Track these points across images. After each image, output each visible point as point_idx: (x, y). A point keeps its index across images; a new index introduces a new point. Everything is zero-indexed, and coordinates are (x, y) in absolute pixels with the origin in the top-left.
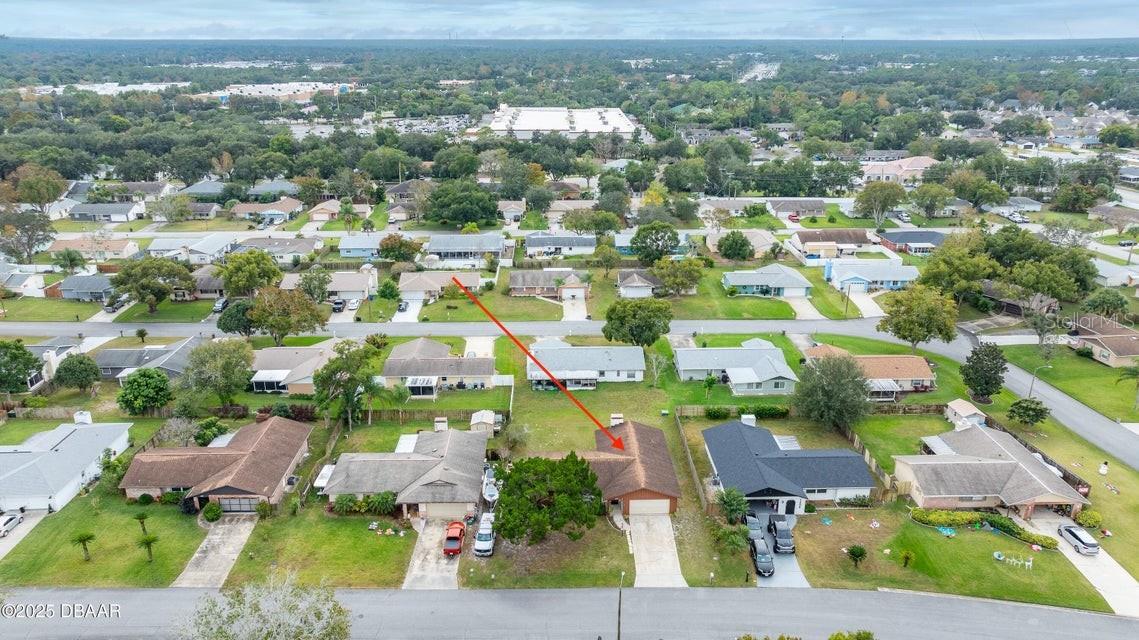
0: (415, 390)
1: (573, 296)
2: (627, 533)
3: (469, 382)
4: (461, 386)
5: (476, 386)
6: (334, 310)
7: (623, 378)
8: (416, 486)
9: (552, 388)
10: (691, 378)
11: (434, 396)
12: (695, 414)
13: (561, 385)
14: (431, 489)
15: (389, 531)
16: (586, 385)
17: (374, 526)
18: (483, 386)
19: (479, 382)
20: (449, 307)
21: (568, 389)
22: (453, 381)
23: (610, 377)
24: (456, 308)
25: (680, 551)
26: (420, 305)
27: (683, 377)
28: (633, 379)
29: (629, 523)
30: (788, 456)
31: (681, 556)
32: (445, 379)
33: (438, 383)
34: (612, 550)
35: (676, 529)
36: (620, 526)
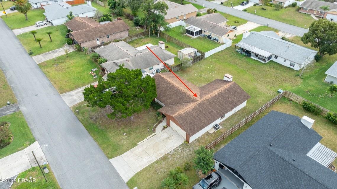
0: (188, 32)
1: (332, 20)
2: (155, 133)
3: (213, 36)
4: (209, 37)
5: (215, 40)
7: (287, 64)
9: (244, 54)
10: (332, 83)
11: (195, 37)
13: (248, 53)
15: (94, 74)
16: (261, 59)
17: (94, 70)
18: (217, 41)
19: (216, 38)
20: (263, 9)
21: (251, 57)
22: (207, 34)
23: (280, 61)
24: (265, 10)
25: (157, 162)
26: (252, 4)
27: (327, 80)
28: (292, 67)
29: (162, 130)
30: (293, 162)
31: (151, 166)
32: (205, 32)
33: (200, 32)
34: (134, 135)
35: (176, 150)
36: (157, 129)
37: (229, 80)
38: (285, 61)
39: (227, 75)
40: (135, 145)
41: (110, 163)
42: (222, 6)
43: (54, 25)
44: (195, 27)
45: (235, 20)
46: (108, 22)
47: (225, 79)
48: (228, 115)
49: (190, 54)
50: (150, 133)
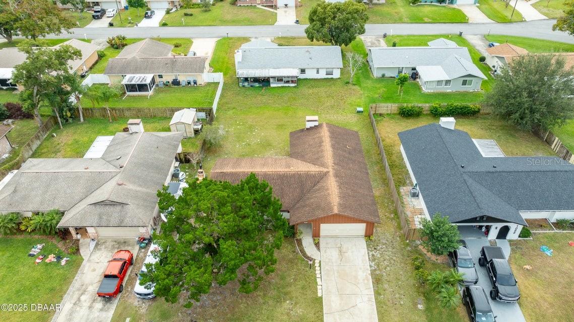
0: (132, 88)
1: (286, 5)
2: (317, 262)
3: (183, 78)
4: (176, 83)
5: (189, 83)
6: (94, 17)
7: (322, 75)
8: (83, 205)
9: (257, 85)
10: (383, 76)
11: (150, 93)
12: (389, 112)
13: (264, 82)
14: (99, 209)
15: (51, 258)
16: (288, 82)
17: (36, 250)
18: (195, 83)
19: (191, 79)
20: (186, 15)
21: (272, 85)
23: (310, 74)
24: (191, 15)
26: (164, 12)
27: (376, 74)
28: (330, 76)
29: (319, 249)
32: (161, 76)
33: (153, 81)
34: (295, 291)
35: (373, 259)
36: (310, 254)
38: (318, 72)
44: (142, 75)
45: (175, 42)
47: (309, 125)
49: (191, 119)
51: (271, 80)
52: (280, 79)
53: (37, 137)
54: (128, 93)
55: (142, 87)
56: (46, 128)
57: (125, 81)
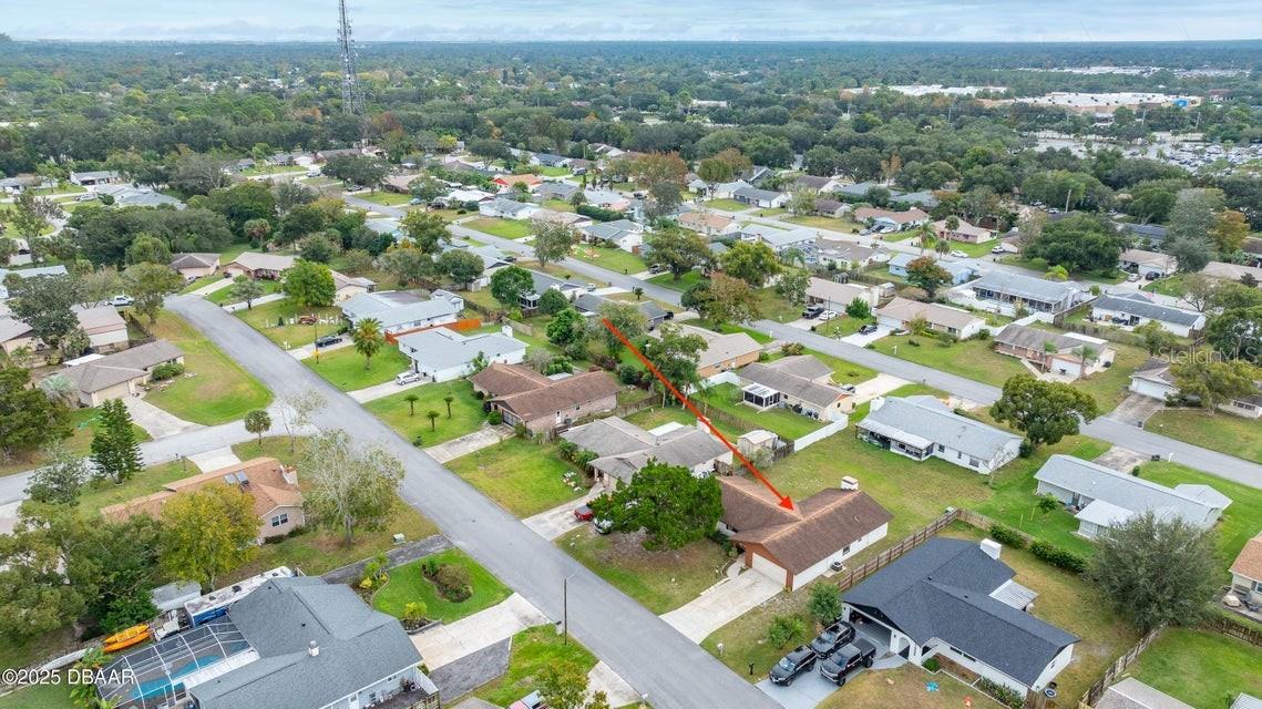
0: (749, 396)
1: (1064, 371)
2: (728, 579)
3: (806, 407)
4: (798, 409)
5: (810, 414)
6: (804, 315)
7: (964, 462)
8: (611, 456)
9: (876, 443)
10: (1048, 495)
11: (764, 409)
12: (983, 528)
13: (885, 441)
15: (572, 484)
16: (911, 453)
17: (568, 475)
18: (816, 416)
19: (814, 411)
20: (911, 343)
21: (892, 448)
22: (792, 401)
23: (951, 456)
24: (918, 345)
25: (742, 617)
26: (887, 332)
27: (1039, 489)
28: (974, 468)
29: (740, 573)
30: (964, 598)
31: (735, 622)
32: (786, 397)
33: (776, 398)
34: (689, 583)
35: (771, 602)
36: (729, 571)
37: (853, 487)
38: (959, 458)
39: (846, 478)
40: (697, 596)
41: (662, 621)
42: (813, 334)
43: (439, 381)
44: (763, 387)
45: (850, 369)
46: (566, 375)
47: (844, 485)
48: (856, 547)
49: (764, 442)
50: (718, 577)
51: (893, 443)
52: (902, 446)
53: (637, 406)
54: (745, 402)
55: (759, 401)
56: (650, 401)
57: (746, 389)
